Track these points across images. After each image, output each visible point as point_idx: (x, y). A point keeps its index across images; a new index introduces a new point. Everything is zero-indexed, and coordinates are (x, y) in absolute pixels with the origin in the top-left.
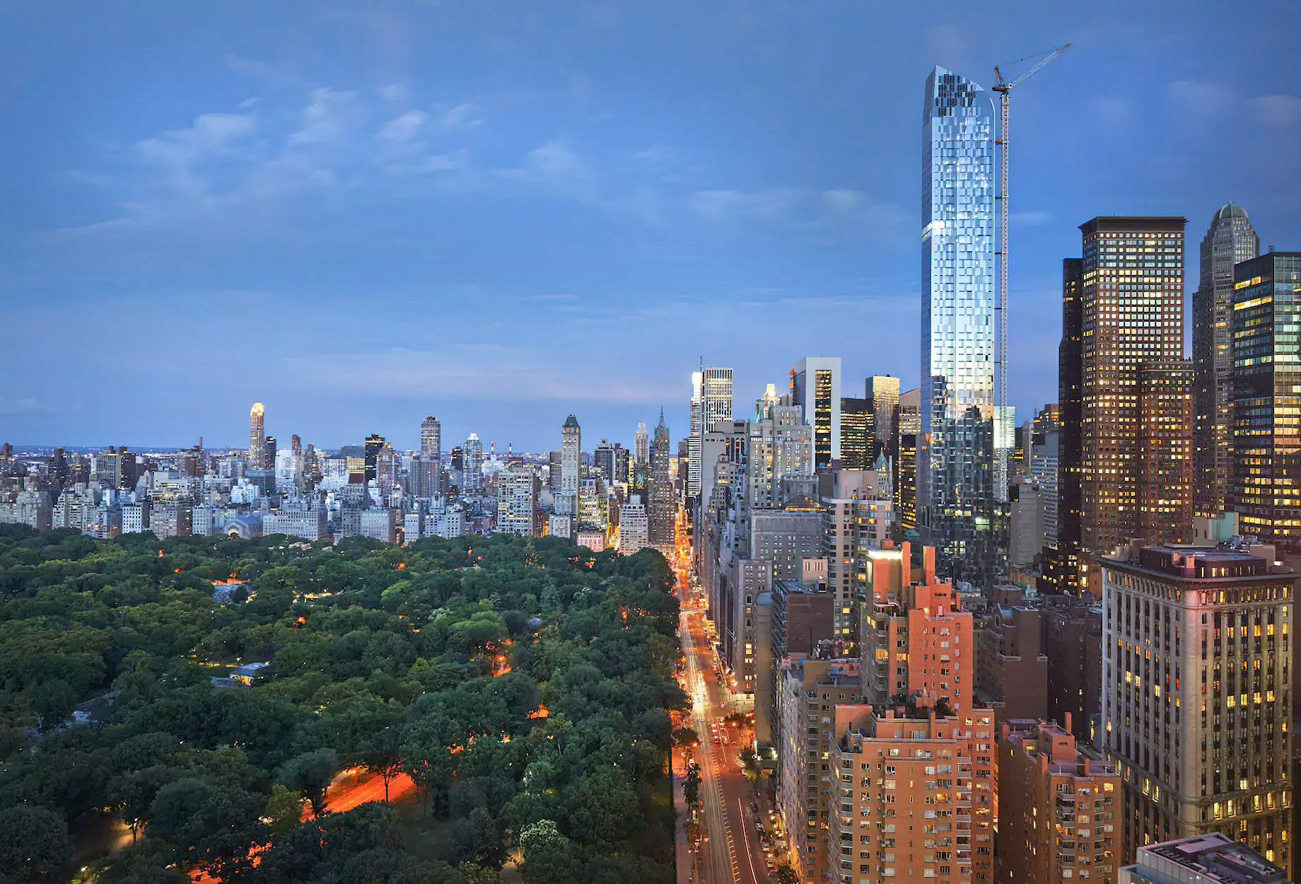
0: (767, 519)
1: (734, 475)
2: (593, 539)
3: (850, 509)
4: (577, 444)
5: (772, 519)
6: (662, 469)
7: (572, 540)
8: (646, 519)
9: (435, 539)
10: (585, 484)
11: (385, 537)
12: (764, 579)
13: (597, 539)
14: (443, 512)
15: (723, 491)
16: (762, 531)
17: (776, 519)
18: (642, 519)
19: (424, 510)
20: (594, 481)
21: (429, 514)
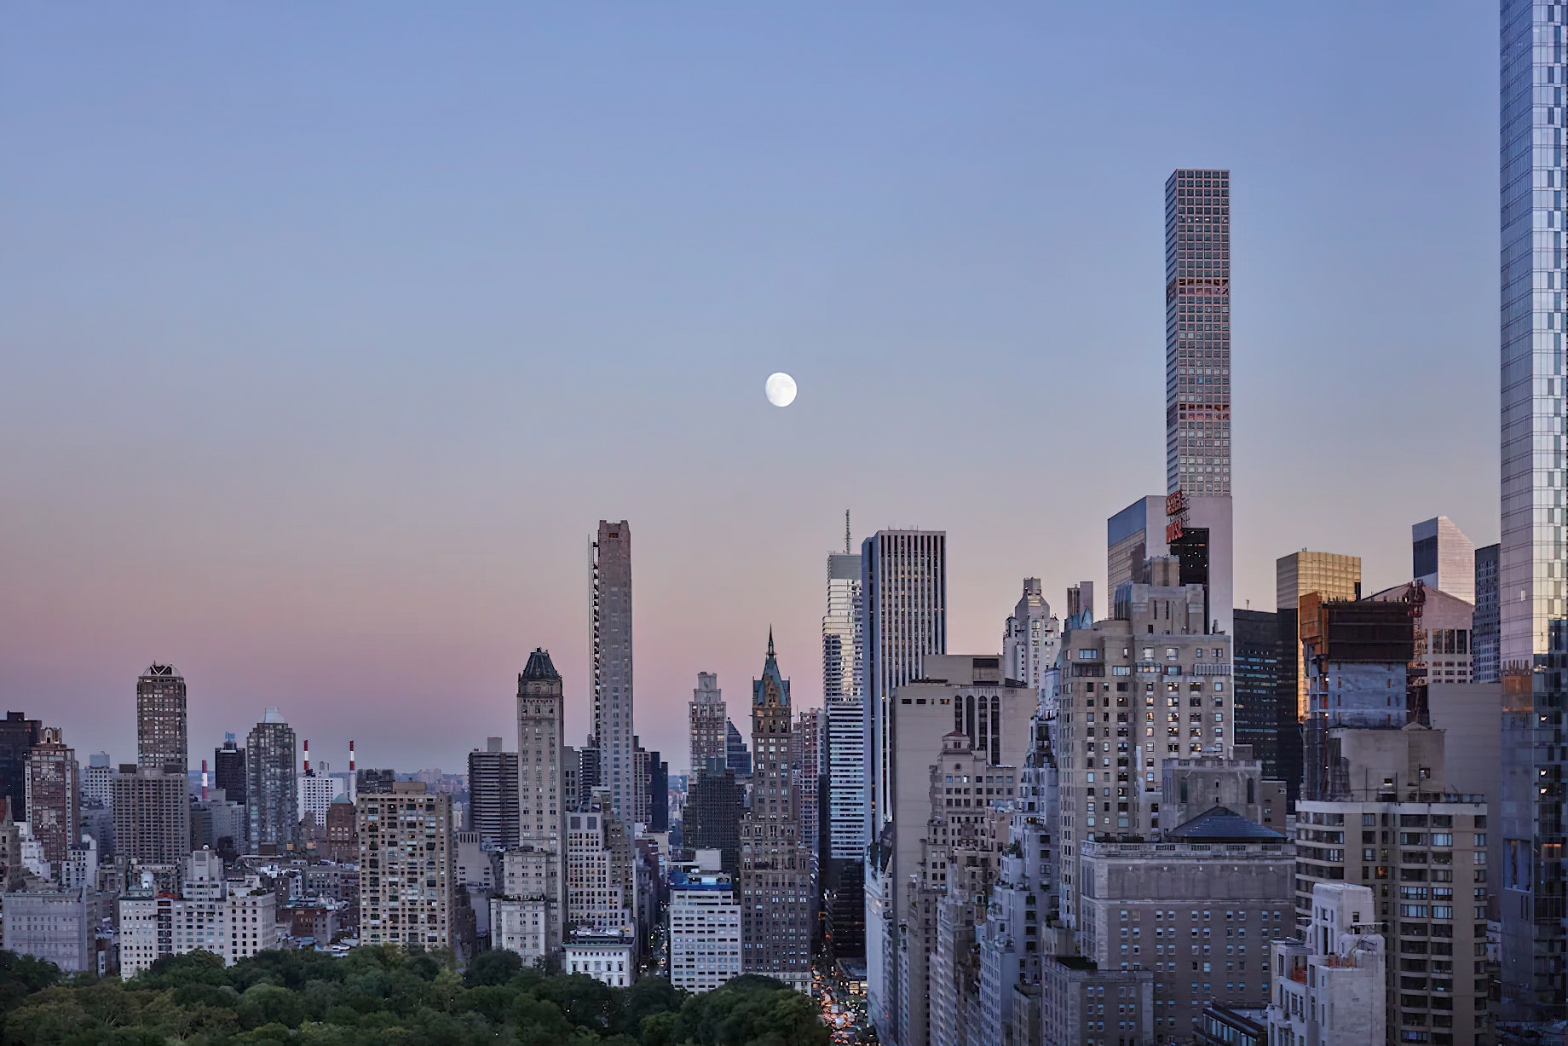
0: (1136, 868)
1: (983, 785)
2: (603, 959)
3: (1378, 828)
4: (557, 723)
5: (1152, 868)
6: (773, 784)
7: (553, 962)
8: (738, 908)
9: (205, 961)
10: (576, 823)
11: (71, 961)
12: (1132, 1019)
13: (615, 960)
14: (217, 893)
15: (957, 826)
16: (1123, 897)
17: (1159, 868)
18: (728, 909)
19: (170, 889)
20: (598, 816)
21: (181, 898)
